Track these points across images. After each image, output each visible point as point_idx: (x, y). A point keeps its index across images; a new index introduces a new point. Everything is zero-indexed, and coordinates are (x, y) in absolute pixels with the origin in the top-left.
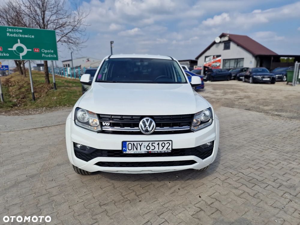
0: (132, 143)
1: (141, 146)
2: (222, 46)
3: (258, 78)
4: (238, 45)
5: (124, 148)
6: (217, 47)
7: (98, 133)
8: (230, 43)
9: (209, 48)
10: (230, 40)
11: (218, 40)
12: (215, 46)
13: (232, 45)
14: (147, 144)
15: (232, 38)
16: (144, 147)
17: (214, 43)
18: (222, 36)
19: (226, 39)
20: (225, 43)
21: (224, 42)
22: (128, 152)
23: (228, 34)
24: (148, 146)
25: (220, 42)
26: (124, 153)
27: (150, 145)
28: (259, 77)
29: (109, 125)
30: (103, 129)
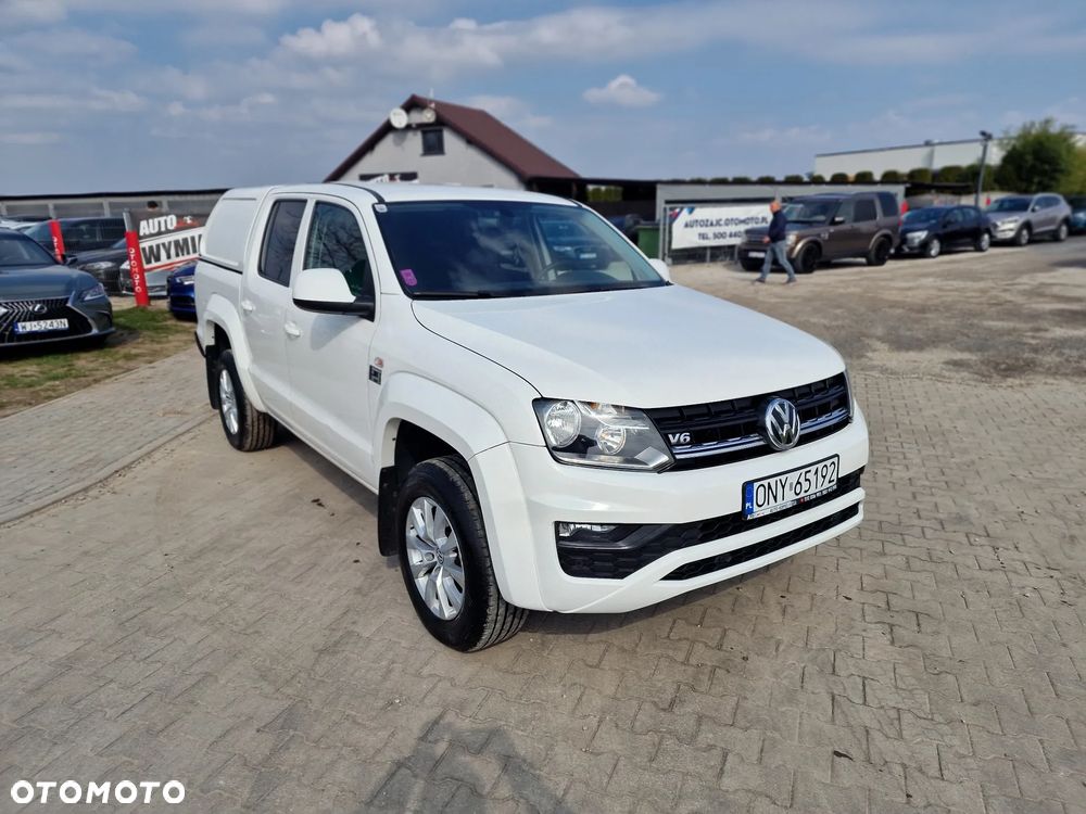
0: (765, 483)
1: (783, 487)
2: (415, 141)
3: (567, 251)
4: (471, 141)
5: (747, 505)
6: (398, 143)
7: (659, 473)
8: (441, 131)
9: (369, 146)
10: (440, 123)
11: (400, 119)
12: (390, 139)
13: (449, 138)
14: (793, 478)
15: (447, 116)
16: (791, 490)
17: (388, 128)
18: (412, 105)
19: (428, 116)
20: (424, 133)
21: (422, 127)
22: (758, 513)
23: (431, 102)
24: (798, 483)
25: (408, 127)
26: (749, 518)
27: (802, 480)
28: (569, 248)
29: (688, 439)
30: (678, 457)
